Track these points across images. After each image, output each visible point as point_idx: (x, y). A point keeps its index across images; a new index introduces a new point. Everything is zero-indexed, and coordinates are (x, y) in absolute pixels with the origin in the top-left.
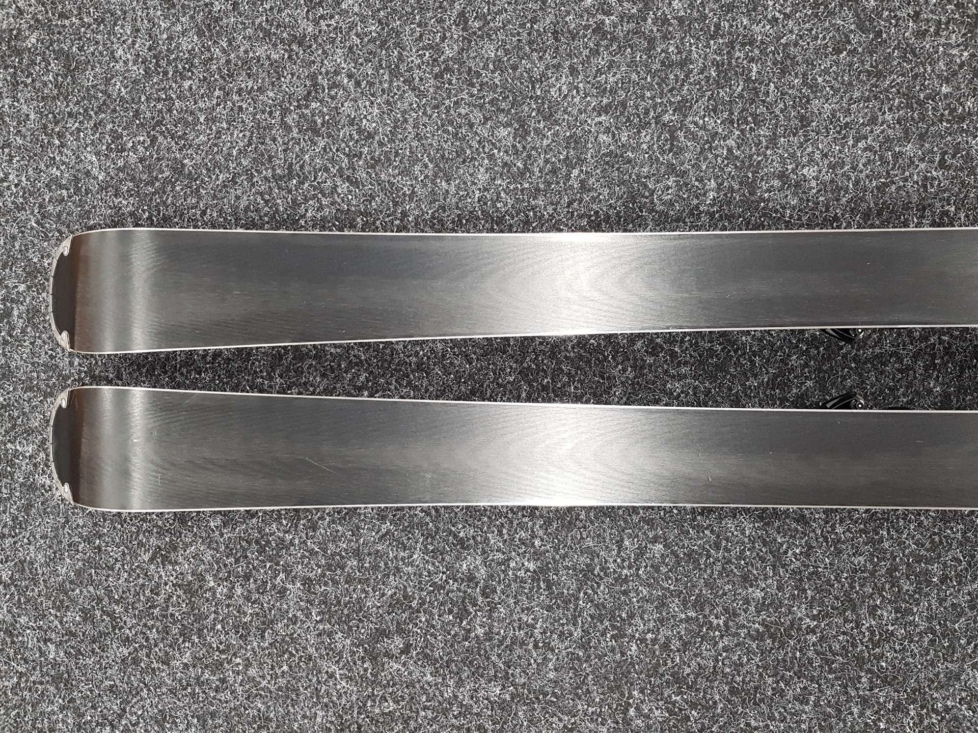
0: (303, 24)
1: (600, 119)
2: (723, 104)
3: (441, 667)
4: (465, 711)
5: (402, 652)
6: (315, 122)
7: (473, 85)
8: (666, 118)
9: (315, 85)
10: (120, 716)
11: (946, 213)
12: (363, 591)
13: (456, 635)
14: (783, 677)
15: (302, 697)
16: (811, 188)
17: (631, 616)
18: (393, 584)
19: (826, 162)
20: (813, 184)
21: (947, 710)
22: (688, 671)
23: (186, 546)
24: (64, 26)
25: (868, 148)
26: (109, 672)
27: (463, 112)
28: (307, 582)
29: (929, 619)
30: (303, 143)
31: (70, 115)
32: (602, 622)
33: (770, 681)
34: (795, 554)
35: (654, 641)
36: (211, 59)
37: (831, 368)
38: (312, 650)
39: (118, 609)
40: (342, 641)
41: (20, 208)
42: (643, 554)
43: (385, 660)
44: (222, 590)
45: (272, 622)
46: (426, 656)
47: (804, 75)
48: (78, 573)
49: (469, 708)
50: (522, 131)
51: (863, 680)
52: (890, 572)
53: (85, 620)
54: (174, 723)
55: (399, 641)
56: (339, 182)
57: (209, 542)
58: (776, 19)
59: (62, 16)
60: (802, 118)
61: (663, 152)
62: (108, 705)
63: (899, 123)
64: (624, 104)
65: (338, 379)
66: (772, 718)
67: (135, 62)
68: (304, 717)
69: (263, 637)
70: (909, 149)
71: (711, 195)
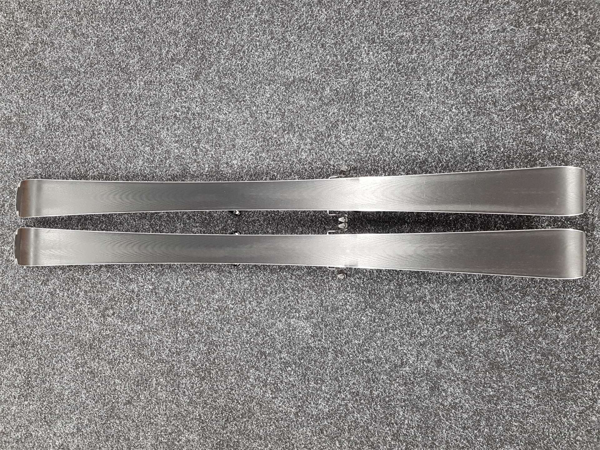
0: (91, 114)
1: (175, 145)
2: (210, 141)
3: (123, 319)
4: (130, 334)
5: (112, 315)
6: (93, 145)
7: (138, 134)
8: (194, 145)
9: (94, 134)
10: (30, 335)
11: (274, 175)
12: (102, 295)
13: (128, 309)
14: (223, 324)
15: (83, 329)
16: (235, 167)
17: (180, 304)
18: (110, 293)
19: (240, 159)
20: (236, 166)
21: (271, 335)
22: (195, 321)
23: (52, 280)
24: (23, 115)
25: (252, 155)
26: (28, 320)
27: (136, 142)
28: (85, 291)
29: (267, 305)
30: (90, 152)
31: (24, 143)
32: (171, 305)
33: (219, 325)
34: (228, 284)
35: (186, 312)
36: (64, 125)
37: (240, 224)
38: (86, 314)
39: (31, 300)
40: (95, 311)
41: (9, 172)
42: (184, 283)
43: (107, 317)
44: (61, 294)
45: (75, 304)
46: (119, 316)
47: (234, 131)
48: (20, 288)
49: (131, 333)
50: (153, 149)
51: (247, 325)
52: (256, 289)
53: (22, 303)
54: (46, 337)
55: (112, 312)
56: (99, 163)
57: (58, 279)
58: (226, 114)
59: (23, 112)
60: (233, 145)
61: (193, 155)
62: (27, 331)
63: (261, 146)
64: (182, 140)
65: (97, 226)
66: (219, 337)
67: (43, 126)
68: (83, 335)
69: (72, 309)
70: (264, 155)
71: (207, 169)
